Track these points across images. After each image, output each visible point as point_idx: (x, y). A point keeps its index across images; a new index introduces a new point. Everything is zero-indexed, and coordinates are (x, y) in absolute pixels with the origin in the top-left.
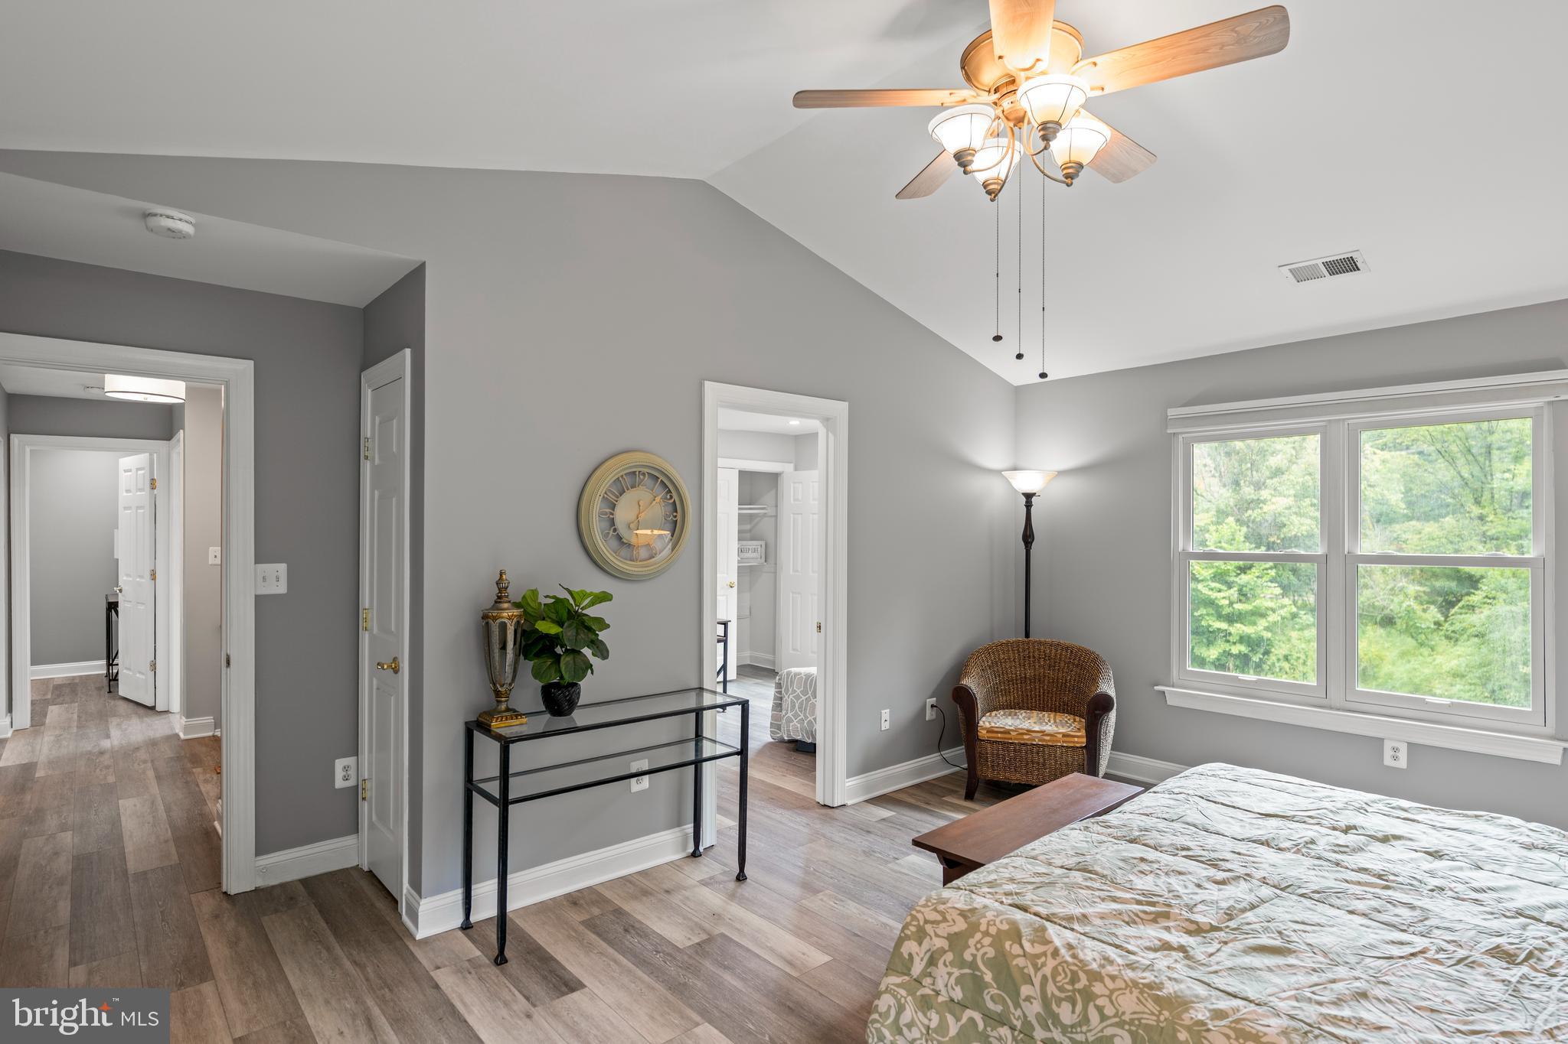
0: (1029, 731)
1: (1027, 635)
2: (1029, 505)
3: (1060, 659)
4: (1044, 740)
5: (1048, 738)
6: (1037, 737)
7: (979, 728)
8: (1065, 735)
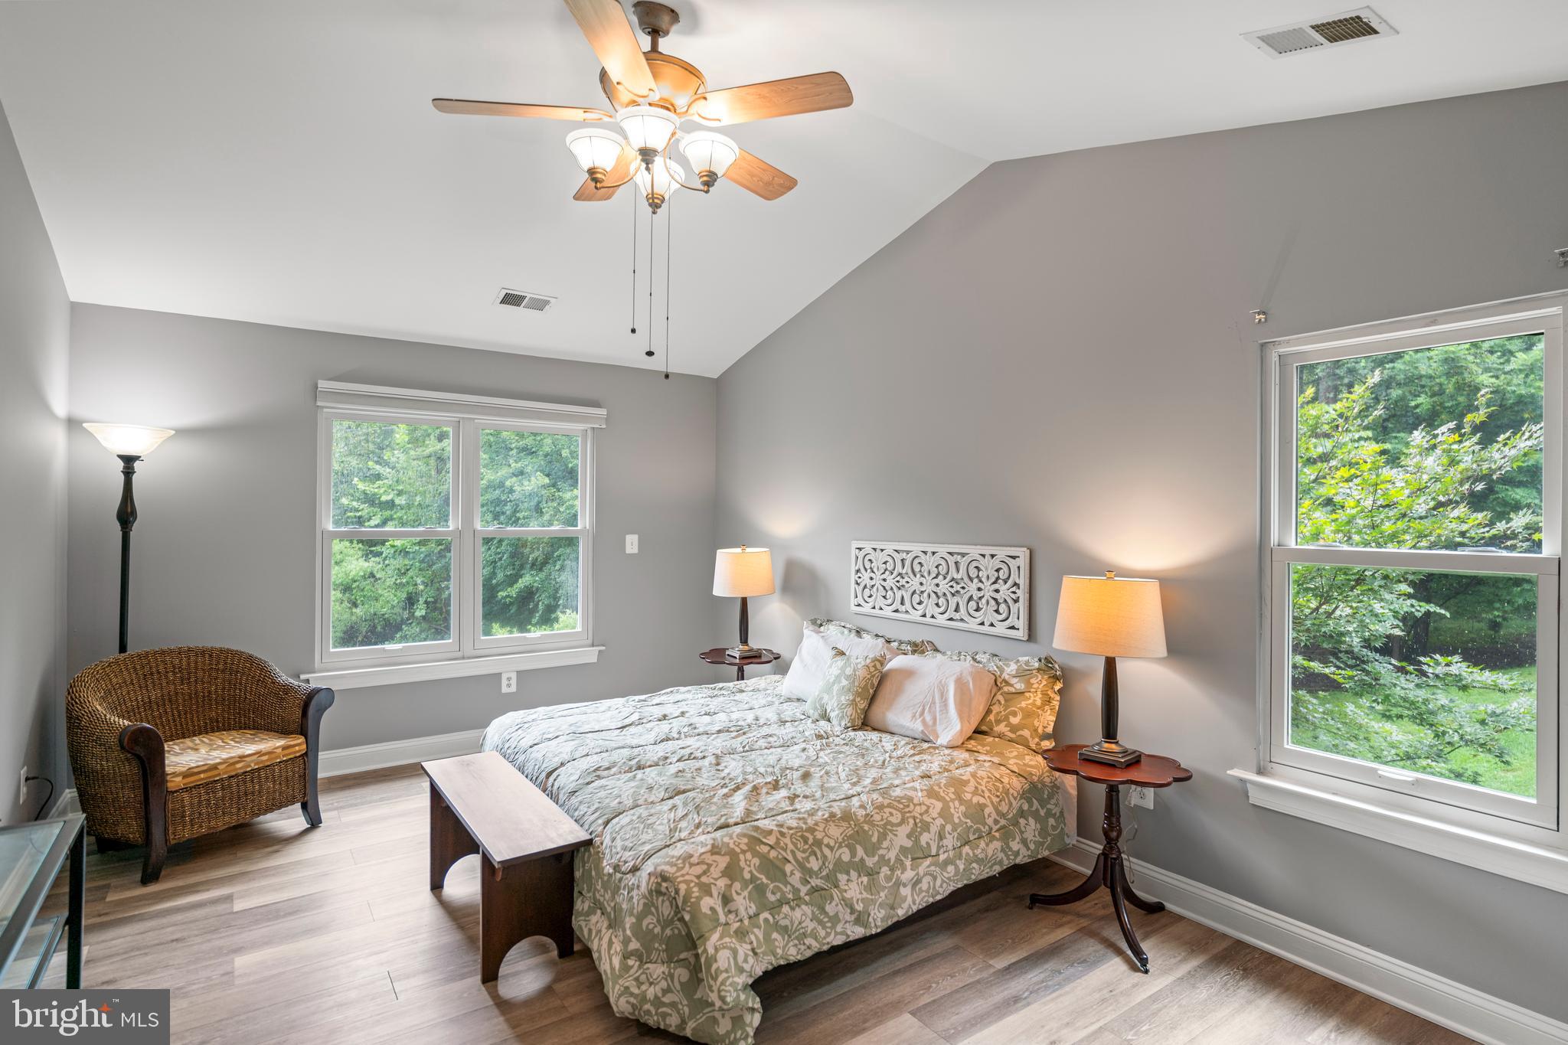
0: (242, 757)
1: (123, 648)
2: (128, 473)
3: (196, 668)
4: (262, 761)
5: (265, 758)
6: (252, 761)
7: (168, 778)
8: (284, 748)
